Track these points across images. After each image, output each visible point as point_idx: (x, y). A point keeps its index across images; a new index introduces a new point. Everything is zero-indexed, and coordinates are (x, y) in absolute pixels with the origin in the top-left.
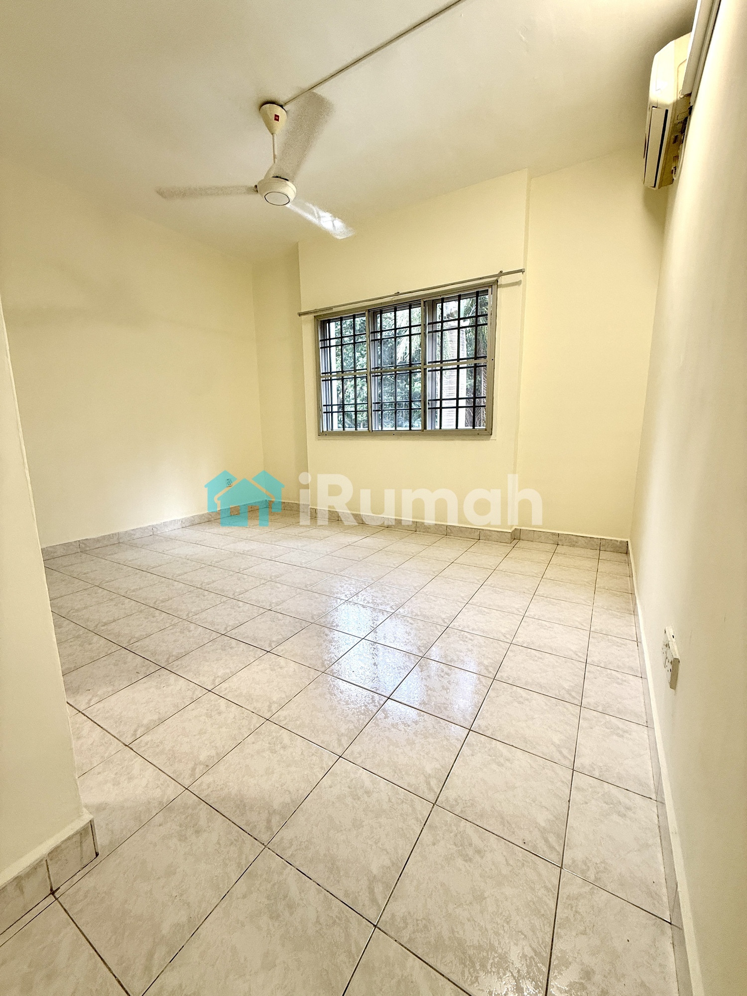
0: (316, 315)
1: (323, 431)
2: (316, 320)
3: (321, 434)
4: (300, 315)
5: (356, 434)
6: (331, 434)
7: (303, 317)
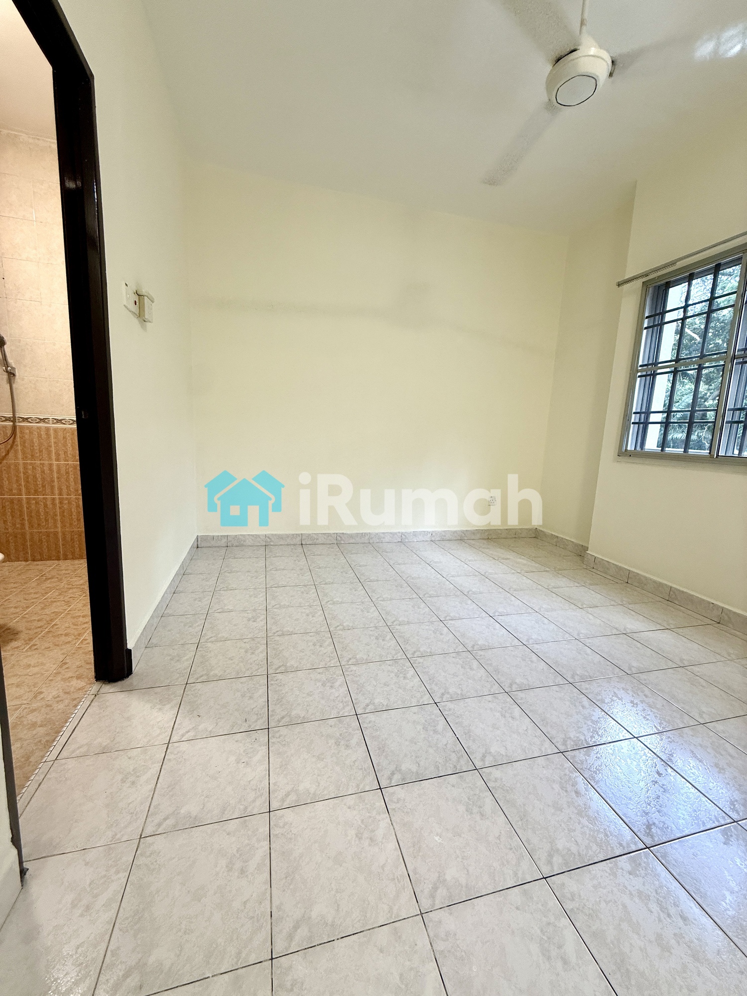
0: (645, 279)
1: (626, 450)
2: (645, 288)
3: (623, 453)
4: (619, 285)
5: (685, 459)
6: (641, 454)
7: (626, 287)
